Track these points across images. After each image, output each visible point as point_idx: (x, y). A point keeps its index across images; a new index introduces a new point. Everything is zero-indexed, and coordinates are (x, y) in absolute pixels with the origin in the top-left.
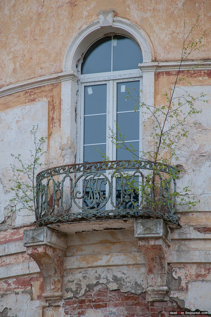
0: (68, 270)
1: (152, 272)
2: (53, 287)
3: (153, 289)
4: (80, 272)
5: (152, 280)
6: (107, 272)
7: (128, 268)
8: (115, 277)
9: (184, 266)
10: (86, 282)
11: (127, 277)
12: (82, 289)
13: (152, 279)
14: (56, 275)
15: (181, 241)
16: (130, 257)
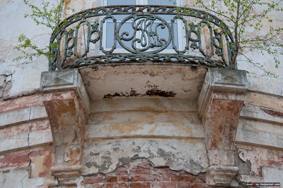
0: (91, 141)
1: (216, 147)
2: (67, 159)
3: (219, 168)
4: (109, 144)
5: (216, 157)
6: (149, 144)
7: (179, 142)
8: (161, 151)
9: (252, 148)
10: (118, 155)
11: (178, 153)
12: (111, 163)
13: (216, 155)
14: (76, 143)
15: (245, 120)
16: (183, 128)
